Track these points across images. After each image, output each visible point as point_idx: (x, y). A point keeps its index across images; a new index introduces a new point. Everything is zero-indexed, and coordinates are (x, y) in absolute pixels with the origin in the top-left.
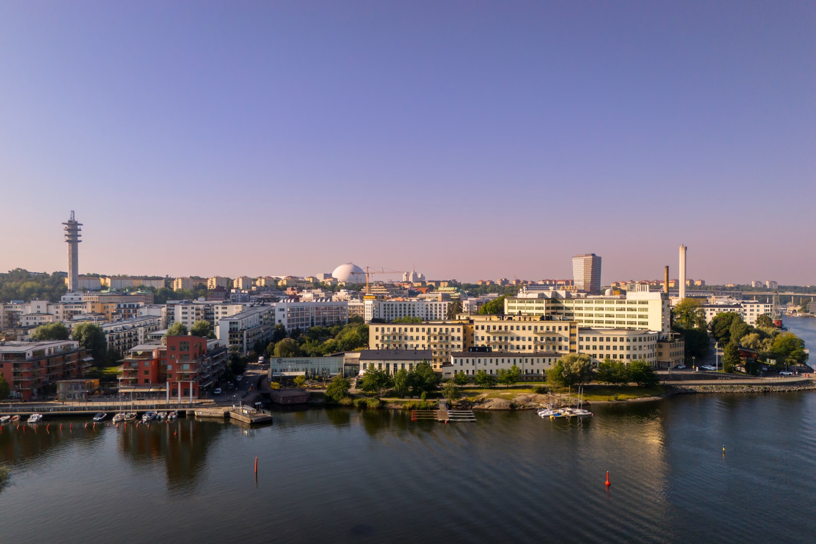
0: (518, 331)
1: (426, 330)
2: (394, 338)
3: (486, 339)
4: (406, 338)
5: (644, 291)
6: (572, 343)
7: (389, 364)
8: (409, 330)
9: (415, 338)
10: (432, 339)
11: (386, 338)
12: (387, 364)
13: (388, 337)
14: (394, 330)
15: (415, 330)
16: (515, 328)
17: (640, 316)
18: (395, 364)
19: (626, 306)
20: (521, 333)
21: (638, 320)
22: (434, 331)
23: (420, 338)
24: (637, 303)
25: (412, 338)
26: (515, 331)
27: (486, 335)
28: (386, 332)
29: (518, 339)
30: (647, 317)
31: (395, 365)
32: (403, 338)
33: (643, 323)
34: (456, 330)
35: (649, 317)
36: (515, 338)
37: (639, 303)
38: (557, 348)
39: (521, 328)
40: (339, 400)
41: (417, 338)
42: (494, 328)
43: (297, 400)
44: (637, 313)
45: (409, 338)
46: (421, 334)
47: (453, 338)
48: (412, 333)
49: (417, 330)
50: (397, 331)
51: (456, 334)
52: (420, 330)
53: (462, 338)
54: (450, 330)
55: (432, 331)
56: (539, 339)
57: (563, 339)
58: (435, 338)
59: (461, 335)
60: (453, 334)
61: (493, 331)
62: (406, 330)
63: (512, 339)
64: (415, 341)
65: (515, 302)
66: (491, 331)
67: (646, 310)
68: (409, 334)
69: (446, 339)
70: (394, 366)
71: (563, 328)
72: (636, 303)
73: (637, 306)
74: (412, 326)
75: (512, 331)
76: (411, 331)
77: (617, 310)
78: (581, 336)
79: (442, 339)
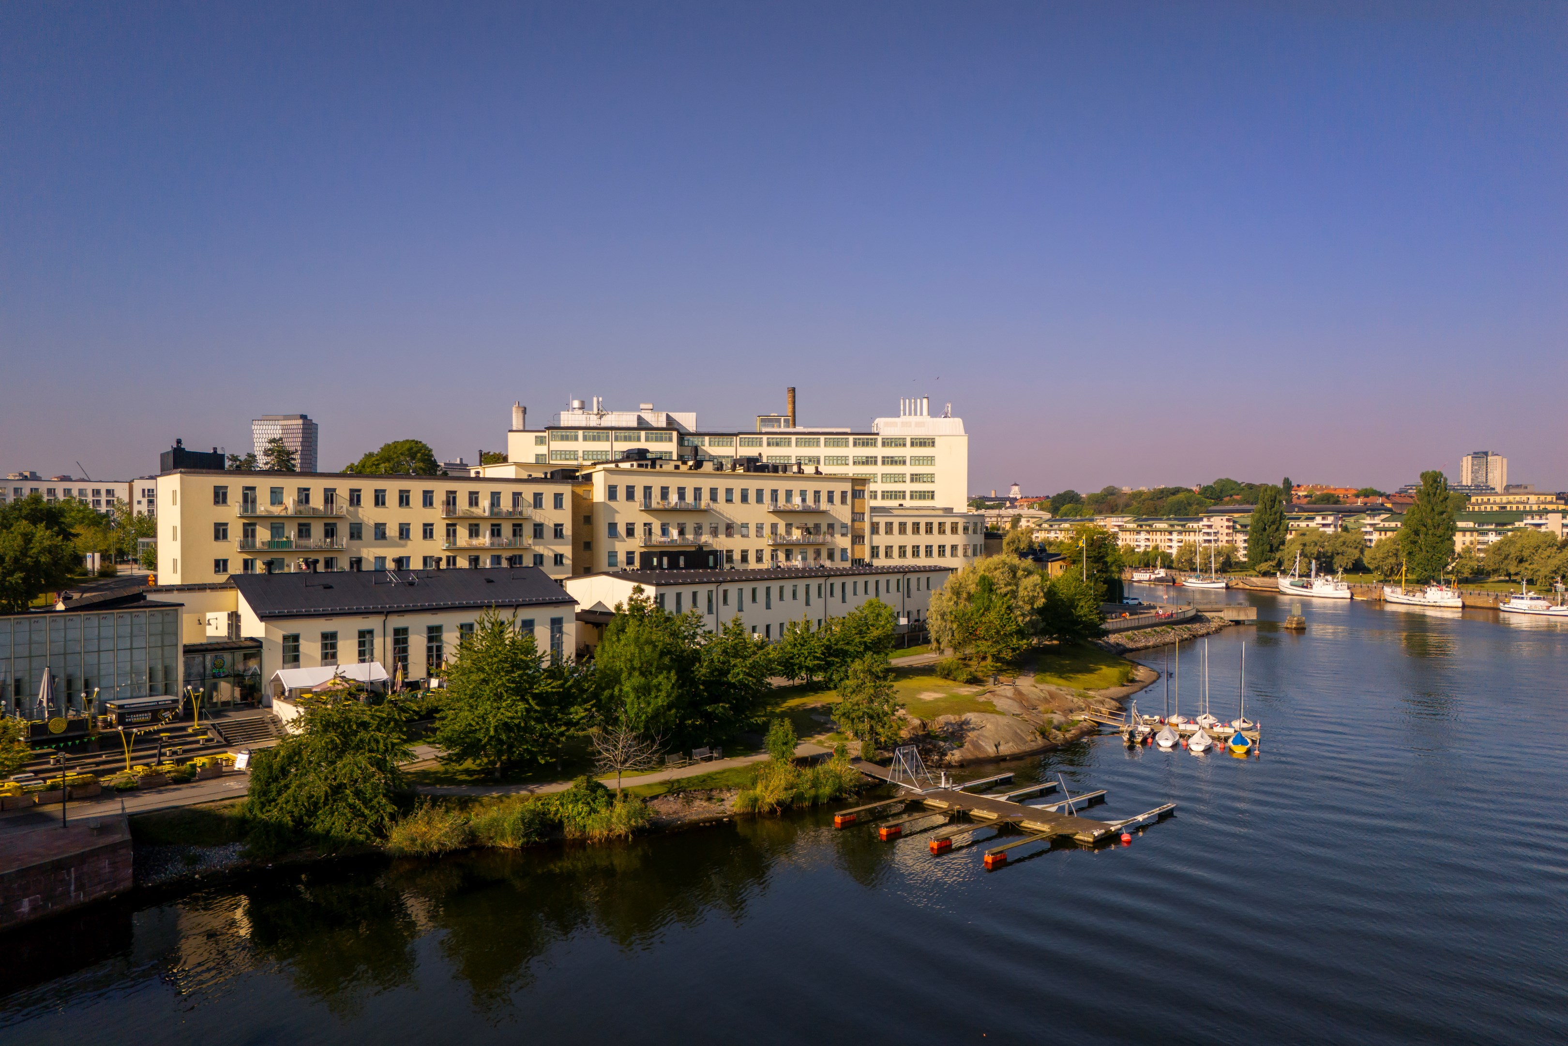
0: (730, 505)
1: (439, 498)
2: (304, 531)
3: (639, 531)
4: (356, 532)
5: (916, 414)
6: (858, 539)
7: (405, 631)
8: (368, 498)
9: (392, 531)
10: (462, 533)
11: (263, 535)
12: (397, 631)
13: (276, 525)
14: (304, 495)
15: (392, 498)
16: (721, 496)
17: (915, 478)
18: (431, 629)
19: (879, 451)
20: (735, 512)
21: (908, 487)
22: (471, 504)
23: (416, 532)
24: (908, 443)
25: (380, 532)
26: (721, 506)
27: (640, 519)
28: (263, 506)
29: (730, 529)
30: (931, 478)
31: (434, 634)
32: (343, 531)
33: (922, 495)
34: (548, 501)
35: (936, 479)
36: (722, 528)
37: (912, 444)
38: (824, 554)
39: (737, 496)
40: (380, 831)
41: (404, 532)
42: (665, 493)
43: (80, 887)
44: (908, 470)
45: (368, 533)
46: (416, 515)
47: (538, 530)
48: (380, 510)
49: (404, 499)
50: (317, 502)
51: (548, 516)
52: (416, 499)
53: (567, 531)
54: (529, 497)
55: (462, 504)
56: (782, 529)
57: (837, 527)
58: (474, 531)
59: (565, 517)
60: (538, 516)
61: (661, 507)
62: (355, 498)
63: (715, 532)
64: (394, 545)
65: (576, 439)
66: (654, 505)
67: (930, 460)
68: (368, 513)
69: (514, 535)
70: (430, 639)
71: (837, 498)
72: (904, 445)
73: (908, 452)
74: (380, 484)
75: (713, 505)
76: (377, 504)
77: (854, 463)
78: (875, 520)
79: (499, 535)
